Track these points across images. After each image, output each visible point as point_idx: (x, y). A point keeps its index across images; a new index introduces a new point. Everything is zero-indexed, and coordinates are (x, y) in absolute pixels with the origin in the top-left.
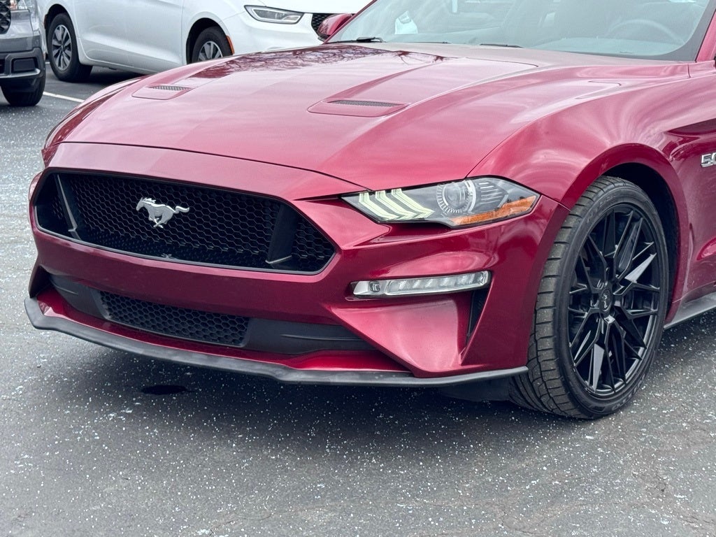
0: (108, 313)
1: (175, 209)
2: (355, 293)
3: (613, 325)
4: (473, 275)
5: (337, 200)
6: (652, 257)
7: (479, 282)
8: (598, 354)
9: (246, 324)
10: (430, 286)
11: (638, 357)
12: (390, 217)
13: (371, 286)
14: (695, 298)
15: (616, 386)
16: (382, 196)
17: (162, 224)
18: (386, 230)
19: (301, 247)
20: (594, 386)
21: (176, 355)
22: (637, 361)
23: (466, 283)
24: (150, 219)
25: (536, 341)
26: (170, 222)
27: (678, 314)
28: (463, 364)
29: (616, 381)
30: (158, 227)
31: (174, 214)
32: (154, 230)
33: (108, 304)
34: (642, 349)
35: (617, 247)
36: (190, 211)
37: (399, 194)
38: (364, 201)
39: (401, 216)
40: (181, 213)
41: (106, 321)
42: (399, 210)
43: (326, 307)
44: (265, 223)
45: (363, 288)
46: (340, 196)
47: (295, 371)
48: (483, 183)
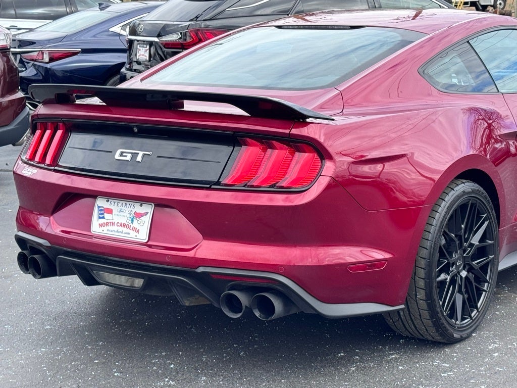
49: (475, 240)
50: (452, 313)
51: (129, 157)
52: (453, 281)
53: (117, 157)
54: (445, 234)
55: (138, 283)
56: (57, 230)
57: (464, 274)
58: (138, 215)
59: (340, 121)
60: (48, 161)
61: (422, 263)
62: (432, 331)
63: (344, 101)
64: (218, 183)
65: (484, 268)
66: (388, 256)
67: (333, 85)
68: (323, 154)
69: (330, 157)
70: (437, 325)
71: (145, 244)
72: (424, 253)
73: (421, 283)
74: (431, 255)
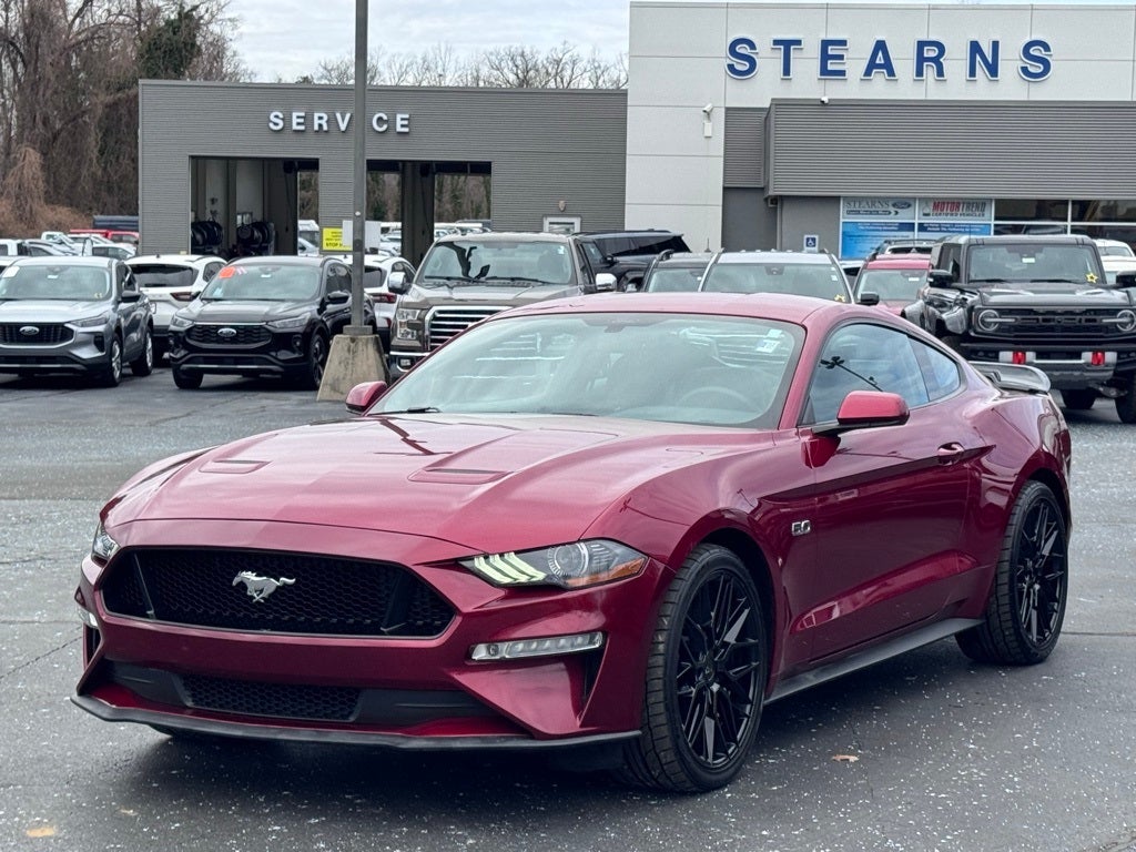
0: (190, 699)
1: (278, 581)
2: (474, 657)
3: (719, 692)
4: (588, 636)
5: (455, 565)
6: (746, 611)
7: (594, 644)
8: (709, 724)
9: (357, 697)
10: (548, 647)
11: (746, 716)
12: (506, 580)
13: (488, 649)
14: (791, 676)
15: (730, 752)
16: (496, 560)
17: (262, 598)
18: (502, 593)
19: (418, 614)
20: (710, 760)
21: (280, 733)
22: (746, 719)
23: (581, 645)
24: (249, 593)
25: (651, 730)
26: (271, 595)
27: (776, 690)
28: (581, 726)
29: (729, 747)
30: (258, 602)
31: (278, 587)
32: (254, 606)
33: (193, 689)
34: (748, 707)
35: (713, 614)
36: (296, 582)
37: (512, 557)
38: (480, 564)
39: (515, 579)
40: (285, 584)
41: (187, 707)
42: (515, 574)
43: (445, 670)
44: (379, 591)
45: (481, 653)
46: (457, 560)
47: (415, 739)
48: (595, 546)
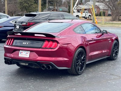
49: (82, 58)
50: (78, 70)
51: (25, 44)
52: (79, 65)
53: (23, 43)
54: (77, 57)
55: (27, 64)
56: (12, 56)
57: (80, 63)
58: (27, 53)
59: (60, 38)
60: (11, 45)
61: (74, 61)
62: (75, 73)
63: (61, 34)
64: (41, 47)
65: (84, 63)
66: (68, 59)
67: (59, 32)
68: (58, 43)
69: (59, 43)
70: (76, 71)
71: (29, 58)
72: (74, 59)
73: (74, 64)
74: (75, 60)
